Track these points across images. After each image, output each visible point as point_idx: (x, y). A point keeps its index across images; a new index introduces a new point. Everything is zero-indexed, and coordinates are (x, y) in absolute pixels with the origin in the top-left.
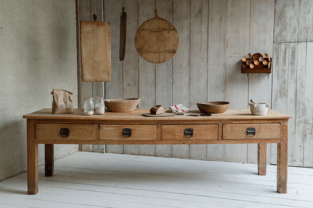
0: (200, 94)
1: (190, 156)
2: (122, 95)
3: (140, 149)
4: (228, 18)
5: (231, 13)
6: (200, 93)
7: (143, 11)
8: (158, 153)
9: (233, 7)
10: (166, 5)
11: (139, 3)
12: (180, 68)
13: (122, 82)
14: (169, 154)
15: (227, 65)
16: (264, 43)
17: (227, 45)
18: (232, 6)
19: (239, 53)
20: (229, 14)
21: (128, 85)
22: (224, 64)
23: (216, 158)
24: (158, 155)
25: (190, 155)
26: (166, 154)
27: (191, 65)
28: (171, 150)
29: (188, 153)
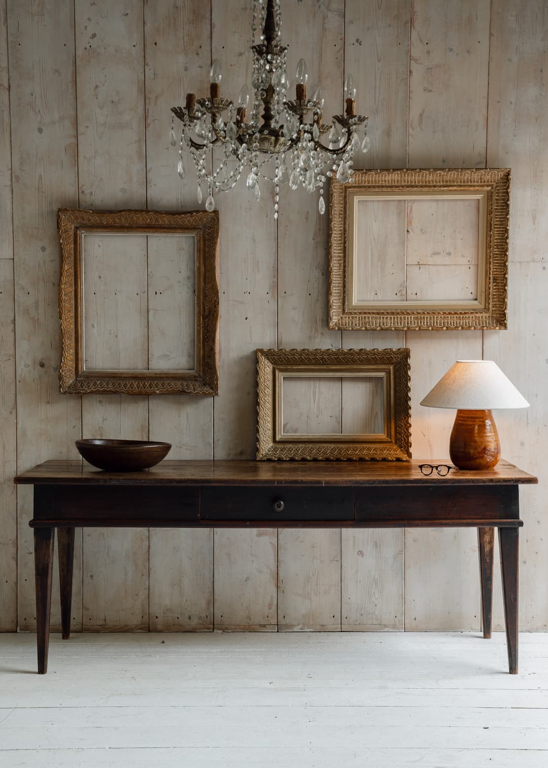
0: (317, 395)
1: (282, 621)
2: (12, 403)
3: (88, 609)
4: (413, 130)
5: (423, 111)
6: (314, 393)
7: (97, 87)
8: (160, 619)
9: (431, 91)
10: (186, 69)
11: (80, 52)
12: (242, 303)
13: (12, 352)
14: (200, 618)
15: (409, 292)
16: (534, 219)
17: (410, 223)
18: (425, 90)
19: (449, 254)
20: (414, 114)
21: (39, 367)
22: (400, 291)
23: (375, 622)
24: (160, 627)
25: (280, 618)
26: (190, 618)
27: (281, 294)
28: (208, 604)
29: (274, 608)
